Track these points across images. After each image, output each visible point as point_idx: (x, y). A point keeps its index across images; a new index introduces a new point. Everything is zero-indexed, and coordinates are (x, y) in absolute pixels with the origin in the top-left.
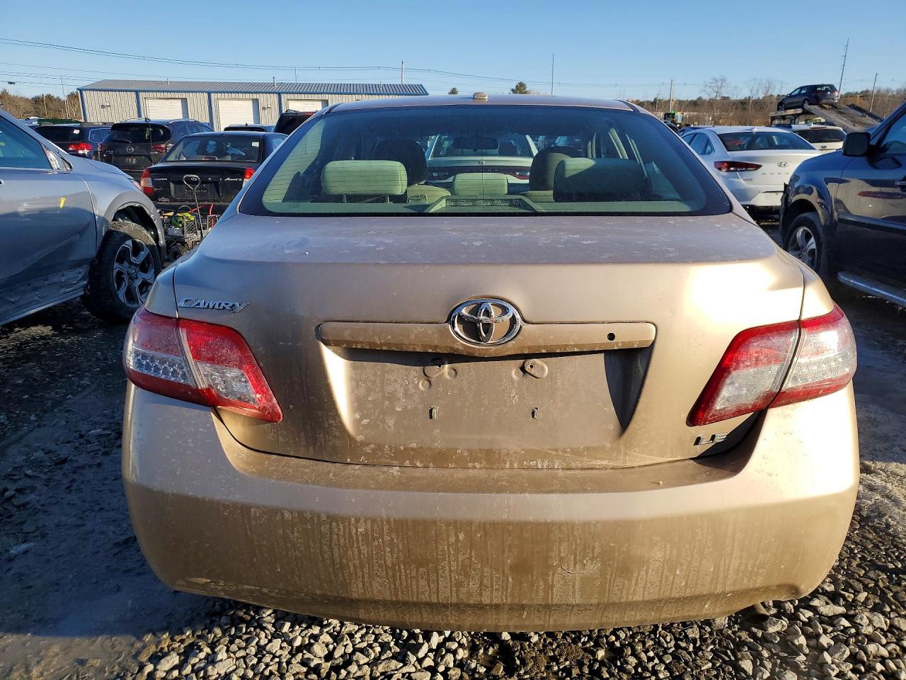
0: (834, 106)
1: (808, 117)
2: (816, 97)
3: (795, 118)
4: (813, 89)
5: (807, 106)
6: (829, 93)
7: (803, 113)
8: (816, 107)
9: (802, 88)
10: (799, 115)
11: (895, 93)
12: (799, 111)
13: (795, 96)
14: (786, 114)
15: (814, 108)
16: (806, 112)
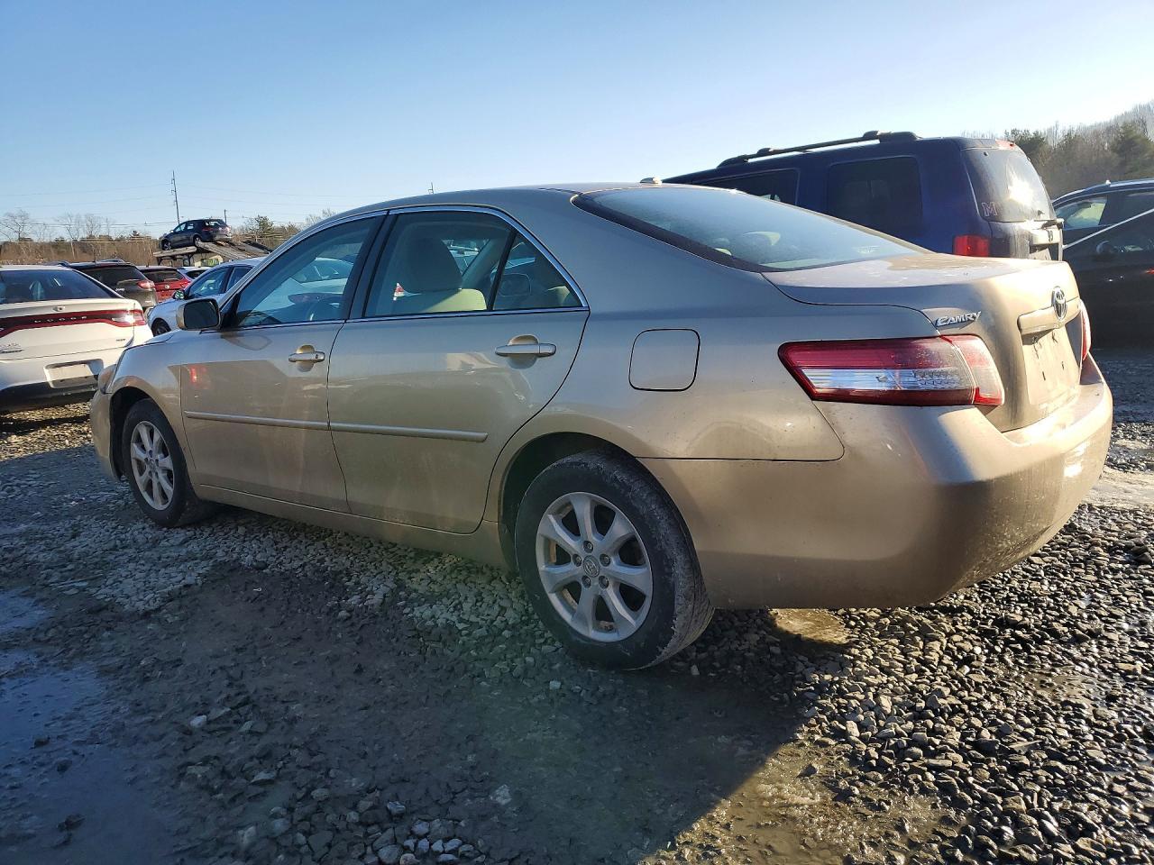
0: (231, 244)
1: (204, 255)
2: (208, 233)
3: (189, 258)
4: (201, 224)
5: (200, 244)
6: (220, 229)
7: (198, 252)
8: (211, 244)
9: (187, 223)
10: (192, 254)
11: (237, 233)
12: (191, 249)
13: (181, 232)
14: (175, 253)
15: (209, 246)
16: (201, 251)
